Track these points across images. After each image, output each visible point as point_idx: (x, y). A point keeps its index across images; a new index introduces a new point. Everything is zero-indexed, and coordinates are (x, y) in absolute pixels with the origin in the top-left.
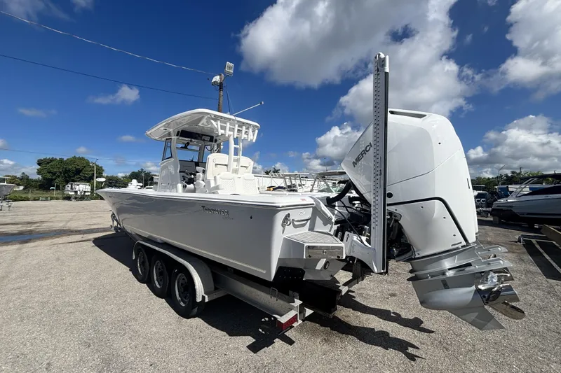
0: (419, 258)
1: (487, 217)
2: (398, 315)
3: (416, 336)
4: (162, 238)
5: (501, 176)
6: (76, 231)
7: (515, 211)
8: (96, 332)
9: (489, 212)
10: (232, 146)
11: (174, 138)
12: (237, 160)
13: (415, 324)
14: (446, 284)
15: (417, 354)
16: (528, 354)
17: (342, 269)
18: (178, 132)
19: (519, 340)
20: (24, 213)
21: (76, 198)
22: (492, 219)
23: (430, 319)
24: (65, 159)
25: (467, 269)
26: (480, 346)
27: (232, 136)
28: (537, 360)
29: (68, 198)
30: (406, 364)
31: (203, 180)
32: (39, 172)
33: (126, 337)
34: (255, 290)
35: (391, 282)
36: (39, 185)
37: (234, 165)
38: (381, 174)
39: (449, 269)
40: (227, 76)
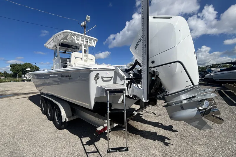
0: (169, 95)
1: (202, 82)
2: (162, 124)
3: (169, 134)
4: (51, 93)
5: (208, 66)
6: (23, 94)
7: (214, 79)
8: (13, 138)
9: (203, 80)
10: (83, 49)
11: (58, 47)
12: (87, 56)
13: (169, 128)
14: (183, 108)
15: (169, 142)
16: (222, 140)
17: (135, 104)
18: (60, 44)
19: (218, 133)
20: (2, 87)
21: (27, 81)
22: (204, 83)
23: (176, 125)
24: (22, 64)
25: (194, 99)
26: (199, 137)
27: (83, 44)
28: (227, 143)
29: (23, 81)
30: (163, 147)
31: (70, 66)
32: (11, 70)
33: (27, 140)
34: (89, 115)
35: (159, 110)
36: (12, 76)
37: (85, 58)
38: (146, 47)
39: (184, 100)
40: (87, 22)
